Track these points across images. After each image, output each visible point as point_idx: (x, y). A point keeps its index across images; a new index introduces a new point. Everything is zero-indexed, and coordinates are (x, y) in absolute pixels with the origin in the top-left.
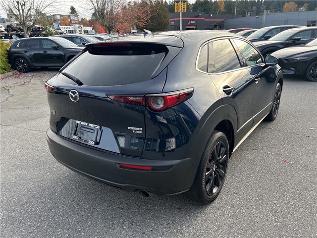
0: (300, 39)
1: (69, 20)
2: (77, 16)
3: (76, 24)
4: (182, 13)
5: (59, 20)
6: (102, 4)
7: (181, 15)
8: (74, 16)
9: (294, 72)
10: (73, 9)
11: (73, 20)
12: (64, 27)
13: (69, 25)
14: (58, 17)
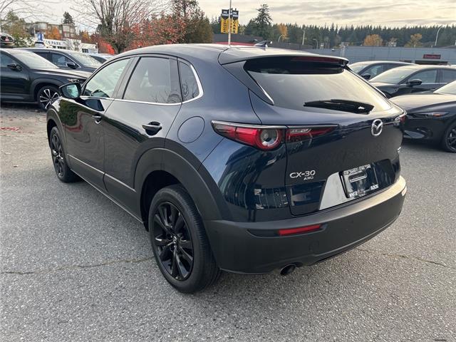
0: (421, 82)
1: (61, 32)
2: (74, 27)
3: (70, 38)
4: (232, 35)
5: (44, 31)
6: (110, 8)
7: (229, 37)
8: (68, 27)
9: (423, 136)
10: (67, 16)
11: (67, 32)
12: (51, 41)
13: (60, 39)
14: (44, 27)
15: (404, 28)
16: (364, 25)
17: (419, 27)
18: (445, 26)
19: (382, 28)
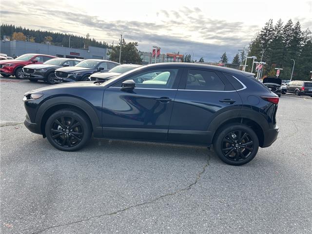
15: (39, 31)
16: (9, 24)
17: (48, 31)
18: (64, 34)
19: (23, 28)
